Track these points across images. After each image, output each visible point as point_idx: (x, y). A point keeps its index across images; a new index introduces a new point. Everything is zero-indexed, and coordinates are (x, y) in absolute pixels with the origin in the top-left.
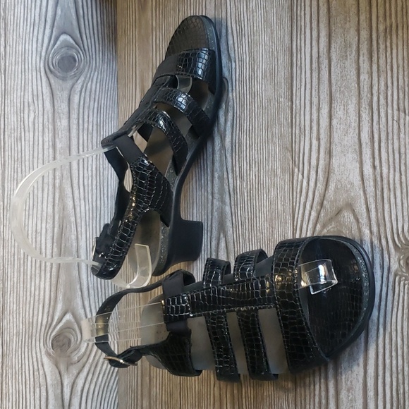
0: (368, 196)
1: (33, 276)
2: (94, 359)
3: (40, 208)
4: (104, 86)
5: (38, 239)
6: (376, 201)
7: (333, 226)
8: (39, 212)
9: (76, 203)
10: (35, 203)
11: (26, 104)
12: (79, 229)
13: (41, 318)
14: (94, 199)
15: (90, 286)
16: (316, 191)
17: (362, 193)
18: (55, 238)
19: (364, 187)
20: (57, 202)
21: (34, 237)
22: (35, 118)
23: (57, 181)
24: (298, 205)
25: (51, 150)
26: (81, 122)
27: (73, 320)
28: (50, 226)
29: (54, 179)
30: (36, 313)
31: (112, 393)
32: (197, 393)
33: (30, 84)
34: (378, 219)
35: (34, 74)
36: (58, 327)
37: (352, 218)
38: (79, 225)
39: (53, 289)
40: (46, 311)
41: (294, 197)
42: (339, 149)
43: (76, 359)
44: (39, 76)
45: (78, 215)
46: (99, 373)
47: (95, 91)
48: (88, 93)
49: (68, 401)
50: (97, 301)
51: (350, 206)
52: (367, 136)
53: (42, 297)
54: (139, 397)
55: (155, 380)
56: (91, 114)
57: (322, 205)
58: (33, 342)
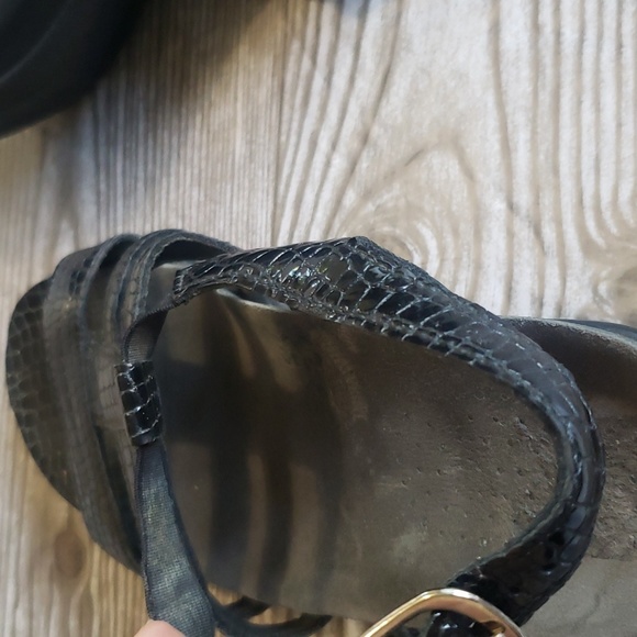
24: (293, 139)
41: (285, 117)
57: (365, 139)
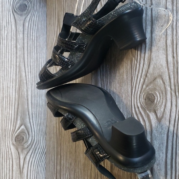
0: (170, 72)
1: (6, 108)
2: (34, 147)
3: (9, 76)
4: (40, 19)
5: (9, 91)
6: (174, 74)
7: (152, 86)
8: (9, 78)
9: (26, 74)
10: (7, 74)
11: (3, 27)
12: (28, 86)
13: (10, 127)
14: (35, 72)
15: (33, 113)
16: (144, 69)
17: (167, 70)
18: (17, 90)
19: (168, 67)
20: (17, 73)
21: (7, 89)
22: (7, 33)
23: (18, 64)
25: (15, 49)
26: (29, 35)
27: (25, 129)
28: (14, 84)
29: (16, 62)
30: (7, 125)
31: (43, 162)
32: (83, 164)
33: (5, 17)
34: (174, 83)
35: (7, 12)
36: (18, 132)
37: (161, 82)
38: (28, 84)
39: (15, 114)
40: (12, 124)
42: (156, 48)
43: (26, 146)
44: (9, 14)
45: (28, 80)
46: (37, 153)
47: (36, 21)
48: (32, 22)
49: (22, 166)
50: (36, 120)
51: (161, 76)
52: (170, 42)
53: (10, 118)
54: (55, 165)
55: (63, 157)
56: (34, 32)
58: (6, 139)
